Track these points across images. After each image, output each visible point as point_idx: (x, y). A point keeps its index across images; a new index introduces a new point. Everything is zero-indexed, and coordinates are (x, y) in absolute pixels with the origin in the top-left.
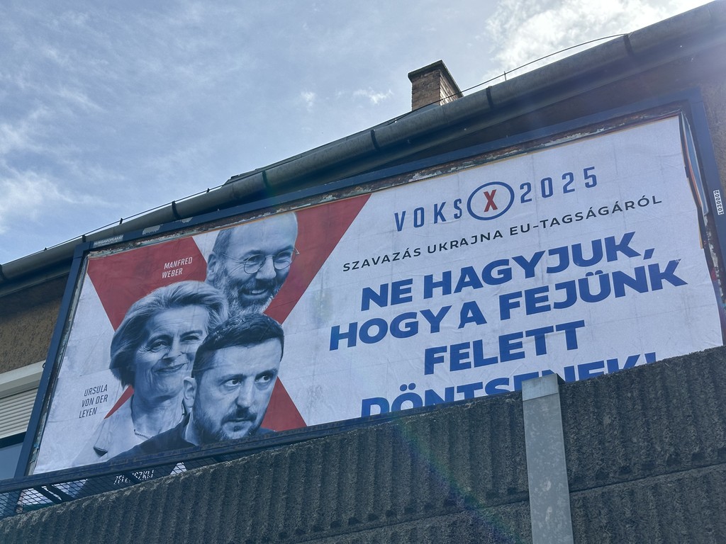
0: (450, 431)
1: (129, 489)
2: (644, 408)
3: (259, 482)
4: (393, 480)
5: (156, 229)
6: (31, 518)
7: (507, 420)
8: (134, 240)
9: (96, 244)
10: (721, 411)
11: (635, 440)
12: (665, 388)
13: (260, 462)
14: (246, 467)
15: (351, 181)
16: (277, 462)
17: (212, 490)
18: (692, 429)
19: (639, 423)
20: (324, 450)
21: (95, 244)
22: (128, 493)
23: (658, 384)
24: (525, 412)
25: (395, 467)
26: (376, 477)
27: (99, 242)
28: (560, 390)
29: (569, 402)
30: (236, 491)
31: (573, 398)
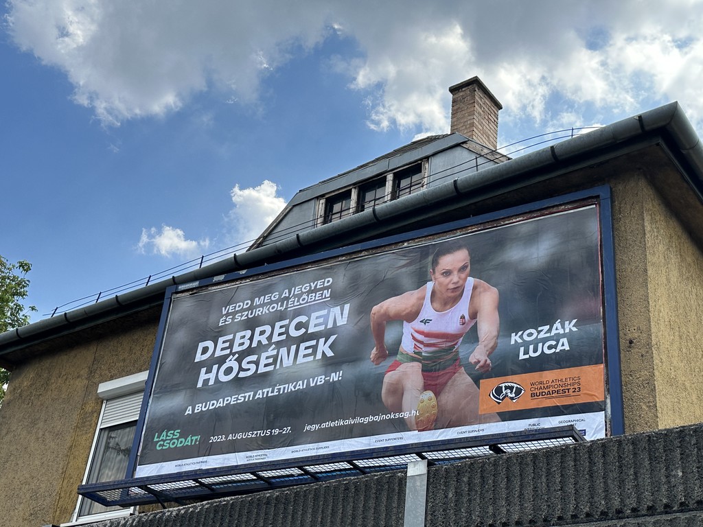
0: (365, 492)
1: (184, 508)
2: (470, 490)
3: (258, 514)
4: (332, 522)
5: (221, 278)
6: (127, 522)
7: (397, 488)
8: (207, 286)
9: (182, 287)
10: (508, 497)
11: (462, 510)
12: (482, 477)
13: (259, 500)
14: (251, 503)
15: (358, 247)
16: (268, 502)
17: (230, 516)
18: (491, 508)
19: (465, 500)
20: (295, 497)
21: (180, 287)
22: (182, 512)
23: (479, 475)
24: (407, 484)
25: (334, 513)
26: (322, 519)
27: (183, 286)
28: (428, 471)
29: (431, 480)
30: (244, 519)
31: (434, 477)
